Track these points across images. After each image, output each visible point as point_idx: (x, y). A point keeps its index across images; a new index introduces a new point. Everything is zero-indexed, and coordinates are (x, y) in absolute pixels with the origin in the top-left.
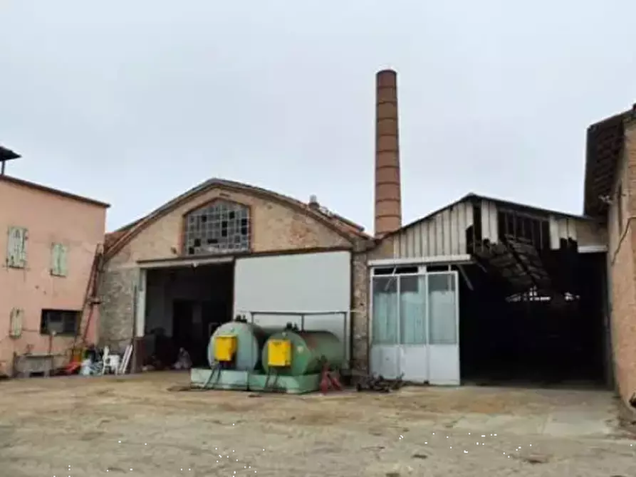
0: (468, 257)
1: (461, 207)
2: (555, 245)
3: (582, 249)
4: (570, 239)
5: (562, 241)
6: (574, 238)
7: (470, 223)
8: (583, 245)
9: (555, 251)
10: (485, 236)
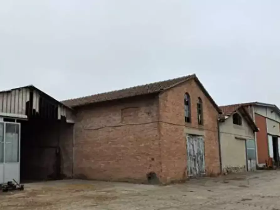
0: (26, 117)
1: (24, 90)
2: (59, 118)
3: (68, 121)
4: (64, 116)
5: (62, 116)
6: (65, 116)
7: (28, 100)
8: (68, 119)
9: (59, 120)
10: (34, 107)
